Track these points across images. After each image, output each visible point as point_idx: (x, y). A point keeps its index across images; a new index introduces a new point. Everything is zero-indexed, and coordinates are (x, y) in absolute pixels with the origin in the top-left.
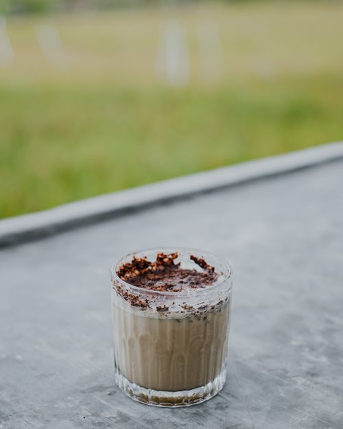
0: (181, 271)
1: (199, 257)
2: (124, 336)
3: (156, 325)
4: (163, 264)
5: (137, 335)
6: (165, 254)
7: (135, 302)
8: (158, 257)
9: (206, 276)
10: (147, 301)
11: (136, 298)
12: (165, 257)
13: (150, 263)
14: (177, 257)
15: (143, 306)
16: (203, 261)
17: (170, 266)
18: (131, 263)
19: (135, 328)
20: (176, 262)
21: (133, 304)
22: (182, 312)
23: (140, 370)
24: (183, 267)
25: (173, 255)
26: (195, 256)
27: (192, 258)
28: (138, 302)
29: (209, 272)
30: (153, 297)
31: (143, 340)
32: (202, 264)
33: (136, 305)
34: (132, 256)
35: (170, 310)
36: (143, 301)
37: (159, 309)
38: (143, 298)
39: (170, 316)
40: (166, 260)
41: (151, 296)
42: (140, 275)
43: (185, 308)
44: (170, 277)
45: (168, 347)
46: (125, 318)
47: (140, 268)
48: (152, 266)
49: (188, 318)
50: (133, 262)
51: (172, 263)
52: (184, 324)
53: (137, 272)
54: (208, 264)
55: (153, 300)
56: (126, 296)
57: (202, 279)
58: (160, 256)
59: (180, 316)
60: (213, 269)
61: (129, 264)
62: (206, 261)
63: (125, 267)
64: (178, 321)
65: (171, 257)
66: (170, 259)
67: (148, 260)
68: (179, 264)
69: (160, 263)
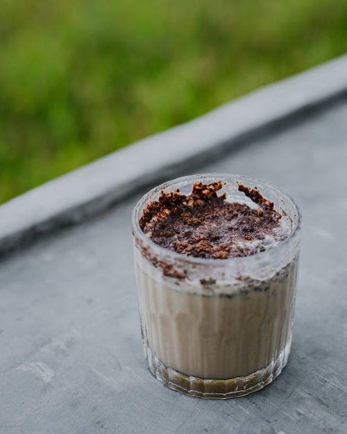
0: (229, 205)
1: (251, 188)
2: (153, 311)
3: (199, 302)
4: (203, 197)
5: (171, 312)
6: (203, 184)
7: (167, 271)
8: (195, 189)
9: (261, 215)
10: (185, 272)
11: (169, 267)
12: (205, 187)
13: (184, 197)
14: (220, 187)
15: (180, 277)
16: (257, 192)
17: (211, 199)
18: (158, 201)
19: (169, 303)
20: (219, 194)
21: (166, 274)
22: (235, 285)
23: (177, 354)
24: (230, 200)
25: (214, 184)
26: (245, 186)
27: (241, 188)
28: (172, 272)
29: (266, 209)
30: (194, 267)
31: (181, 319)
32: (256, 197)
33: (170, 275)
34: (160, 192)
35: (219, 282)
36: (180, 271)
37: (203, 282)
38: (179, 267)
39: (217, 291)
40: (205, 192)
41: (191, 266)
42: (172, 214)
43: (240, 279)
44: (214, 218)
45: (216, 329)
46: (154, 290)
47: (171, 206)
48: (187, 202)
49: (244, 292)
50: (160, 199)
51: (215, 195)
52: (237, 302)
53: (167, 211)
54: (264, 198)
55: (194, 270)
56: (155, 262)
57: (258, 220)
58: (197, 187)
59: (228, 291)
60: (272, 205)
61: (156, 203)
62: (261, 193)
63: (149, 208)
64: (229, 297)
65: (212, 187)
66: (211, 190)
67: (181, 194)
68: (224, 197)
69: (197, 196)
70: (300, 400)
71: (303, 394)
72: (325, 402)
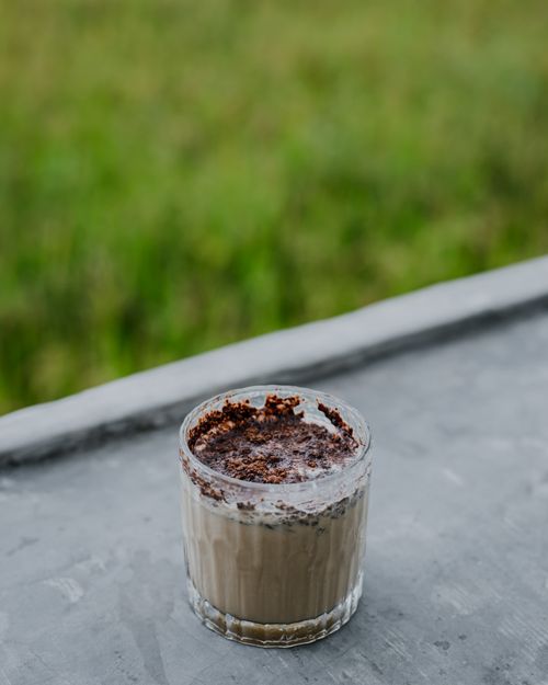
0: (305, 425)
1: (332, 409)
2: (192, 534)
3: (237, 529)
4: (277, 412)
5: (209, 536)
6: (279, 397)
7: (205, 488)
8: (268, 401)
9: (338, 441)
10: (222, 492)
11: (207, 485)
12: (280, 401)
13: (255, 410)
14: (298, 403)
15: (217, 498)
16: (337, 414)
17: (285, 416)
18: (220, 410)
19: (207, 526)
20: (296, 411)
21: (203, 492)
22: (277, 514)
23: (215, 588)
24: (307, 420)
25: (291, 399)
26: (326, 405)
27: (321, 407)
28: (209, 491)
29: (345, 435)
30: (231, 488)
31: (218, 544)
32: (336, 419)
33: (207, 494)
34: (224, 400)
35: (259, 509)
36: (217, 490)
37: (240, 506)
38: (216, 486)
39: (257, 519)
40: (280, 406)
41: (228, 486)
42: (235, 429)
43: (281, 508)
44: (282, 437)
45: (256, 561)
46: (193, 509)
47: (236, 418)
48: (258, 416)
49: (286, 523)
50: (224, 408)
51: (291, 412)
52: (279, 534)
53: (231, 424)
54: (344, 421)
55: (231, 492)
56: (194, 478)
57: (331, 446)
58: (271, 400)
59: (269, 520)
60: (351, 431)
61: (218, 413)
62: (341, 416)
63: (208, 418)
64: (269, 526)
65: (288, 402)
66: (287, 405)
67: (250, 405)
68: (301, 415)
69: (271, 411)
70: (352, 662)
71: (358, 656)
72: (381, 668)
